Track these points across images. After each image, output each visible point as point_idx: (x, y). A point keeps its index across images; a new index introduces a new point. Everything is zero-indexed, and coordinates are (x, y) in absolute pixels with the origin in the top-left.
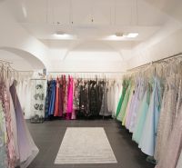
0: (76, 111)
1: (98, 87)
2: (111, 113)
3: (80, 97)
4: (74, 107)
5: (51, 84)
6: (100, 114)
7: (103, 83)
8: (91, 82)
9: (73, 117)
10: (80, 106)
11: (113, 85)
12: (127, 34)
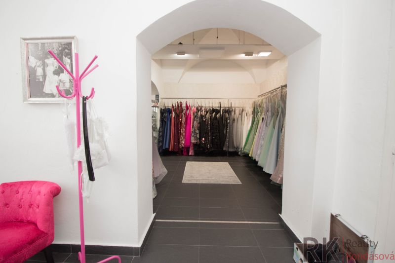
0: (195, 145)
1: (222, 117)
2: (237, 148)
3: (200, 129)
4: (193, 141)
5: (165, 112)
6: (224, 149)
7: (228, 111)
8: (214, 110)
9: (191, 152)
10: (200, 138)
11: (241, 114)
12: (258, 53)
